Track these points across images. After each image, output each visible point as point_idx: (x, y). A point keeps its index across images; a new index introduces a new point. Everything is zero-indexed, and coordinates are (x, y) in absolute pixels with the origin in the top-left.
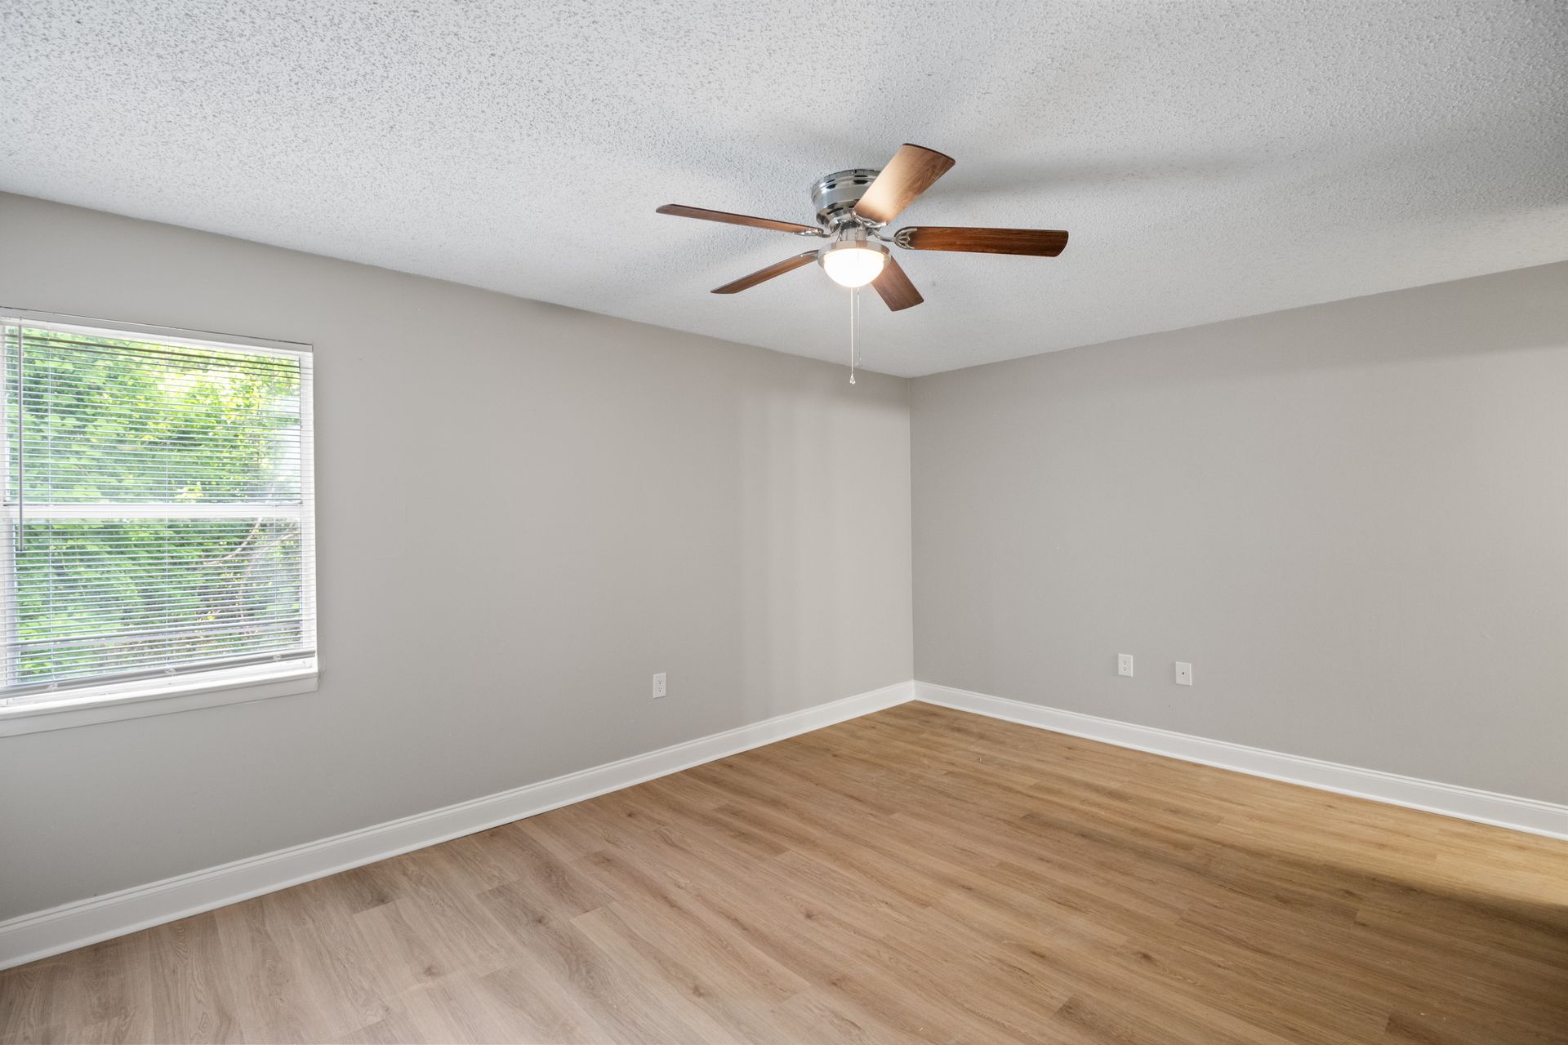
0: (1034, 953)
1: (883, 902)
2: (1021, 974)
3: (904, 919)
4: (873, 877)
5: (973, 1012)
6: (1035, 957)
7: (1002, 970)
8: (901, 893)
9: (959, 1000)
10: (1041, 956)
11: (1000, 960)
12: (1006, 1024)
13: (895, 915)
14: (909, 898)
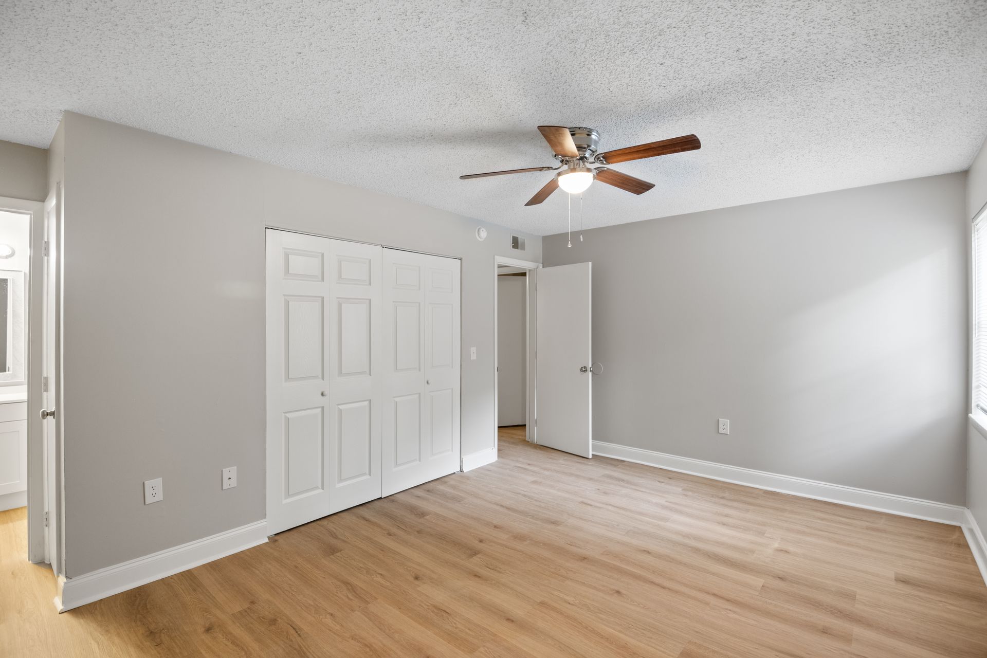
0: (479, 577)
1: (572, 605)
2: (491, 567)
3: (555, 593)
4: (586, 628)
5: (518, 551)
6: (479, 575)
7: (500, 568)
8: (560, 613)
9: (524, 555)
10: (476, 576)
11: (500, 572)
12: (505, 548)
13: (562, 595)
14: (554, 609)
